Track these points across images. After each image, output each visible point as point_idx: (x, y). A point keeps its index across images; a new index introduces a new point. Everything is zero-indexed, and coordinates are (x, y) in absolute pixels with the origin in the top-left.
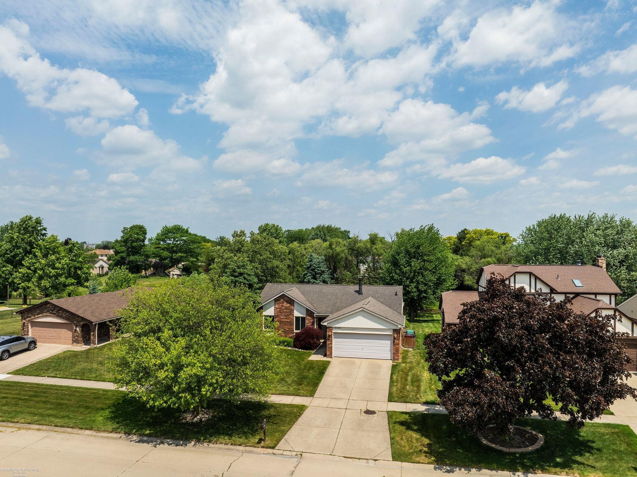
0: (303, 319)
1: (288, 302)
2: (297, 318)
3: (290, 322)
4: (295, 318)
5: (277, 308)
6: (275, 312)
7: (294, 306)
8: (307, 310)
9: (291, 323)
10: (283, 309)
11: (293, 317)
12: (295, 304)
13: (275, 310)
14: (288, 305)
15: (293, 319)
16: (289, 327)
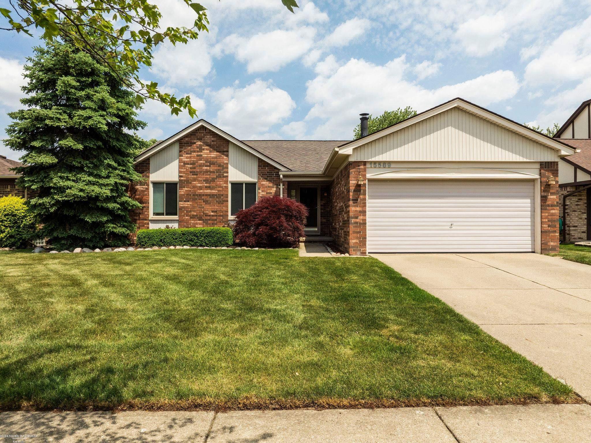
0: (251, 187)
1: (213, 147)
2: (237, 186)
3: (218, 196)
4: (230, 186)
5: (185, 163)
6: (180, 172)
7: (227, 156)
8: (262, 164)
9: (220, 199)
10: (201, 166)
11: (226, 182)
12: (232, 151)
13: (180, 167)
14: (214, 154)
15: (227, 187)
16: (216, 207)
